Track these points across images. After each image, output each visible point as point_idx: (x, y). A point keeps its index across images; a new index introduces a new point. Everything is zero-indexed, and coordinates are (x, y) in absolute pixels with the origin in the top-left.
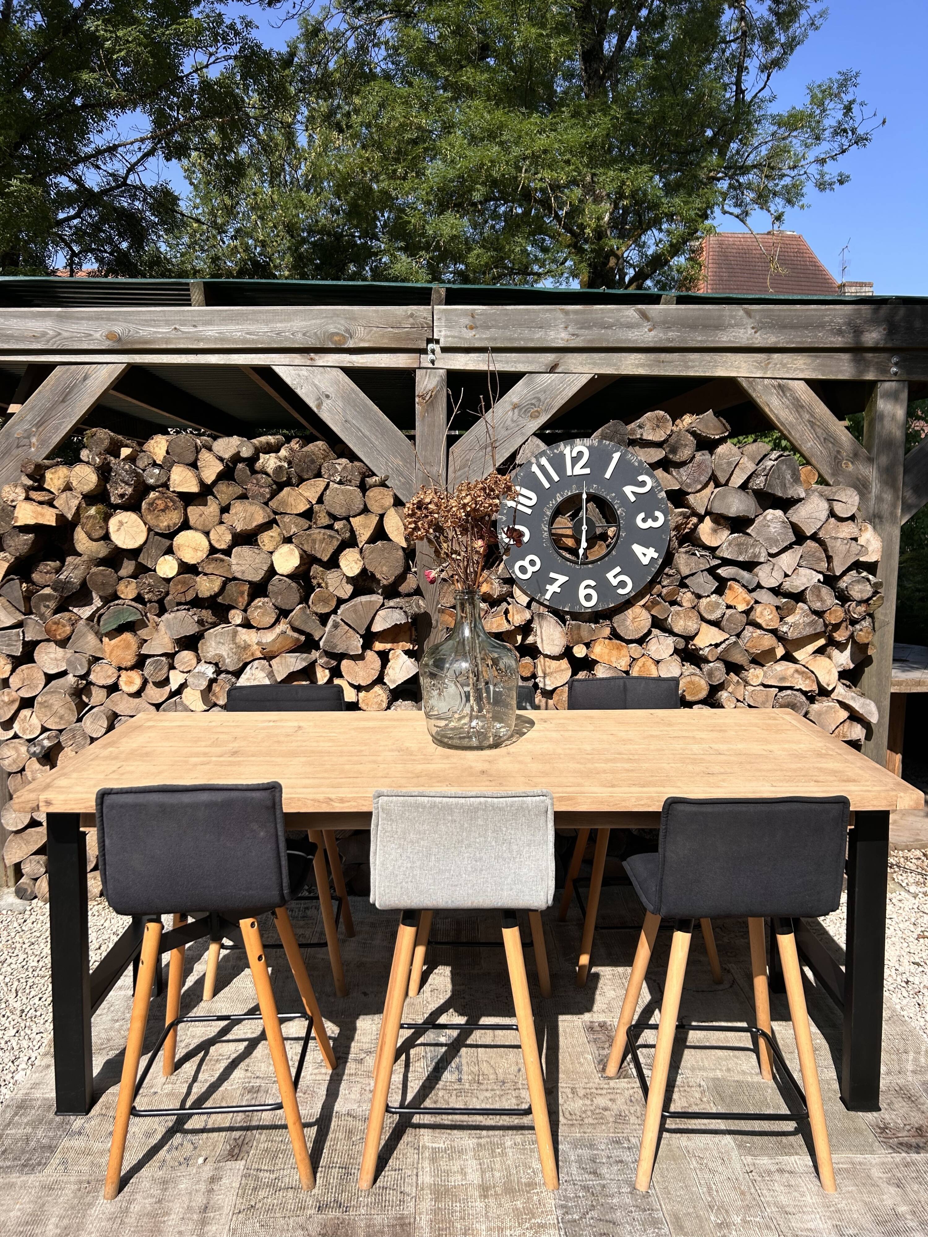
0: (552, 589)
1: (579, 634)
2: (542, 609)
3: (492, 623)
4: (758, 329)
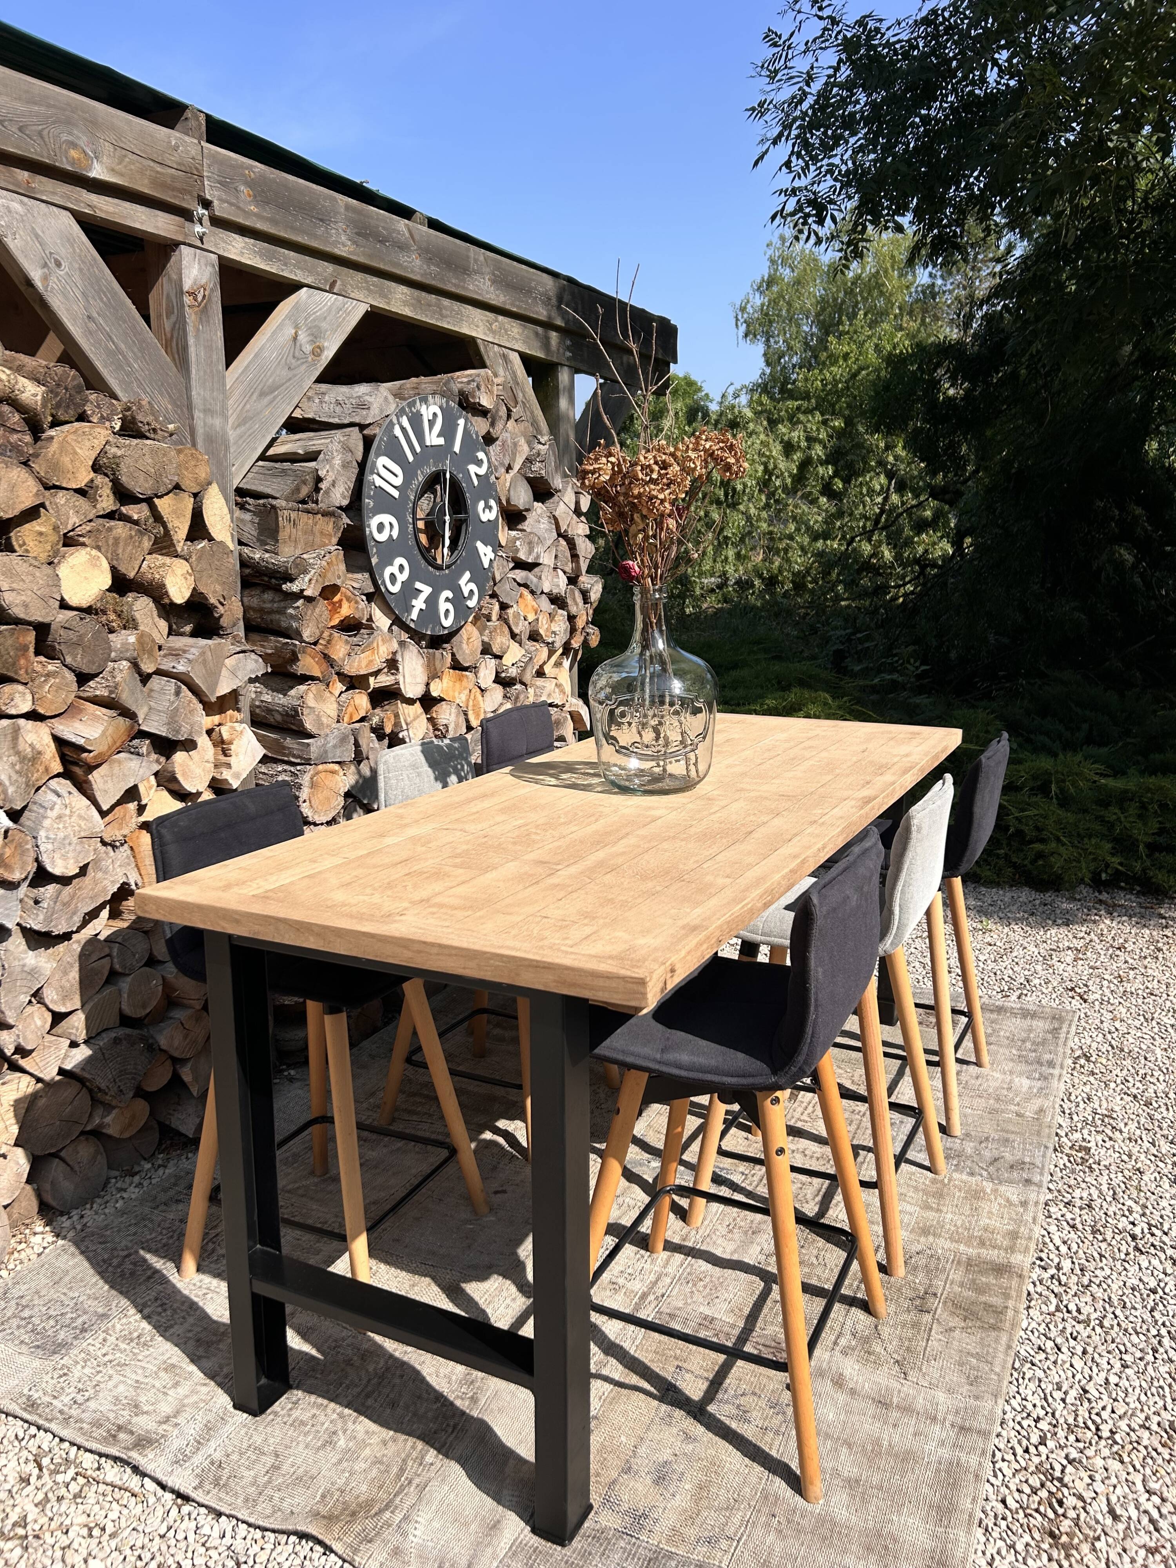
0: (419, 604)
1: (434, 665)
2: (404, 636)
3: (360, 662)
4: (493, 282)
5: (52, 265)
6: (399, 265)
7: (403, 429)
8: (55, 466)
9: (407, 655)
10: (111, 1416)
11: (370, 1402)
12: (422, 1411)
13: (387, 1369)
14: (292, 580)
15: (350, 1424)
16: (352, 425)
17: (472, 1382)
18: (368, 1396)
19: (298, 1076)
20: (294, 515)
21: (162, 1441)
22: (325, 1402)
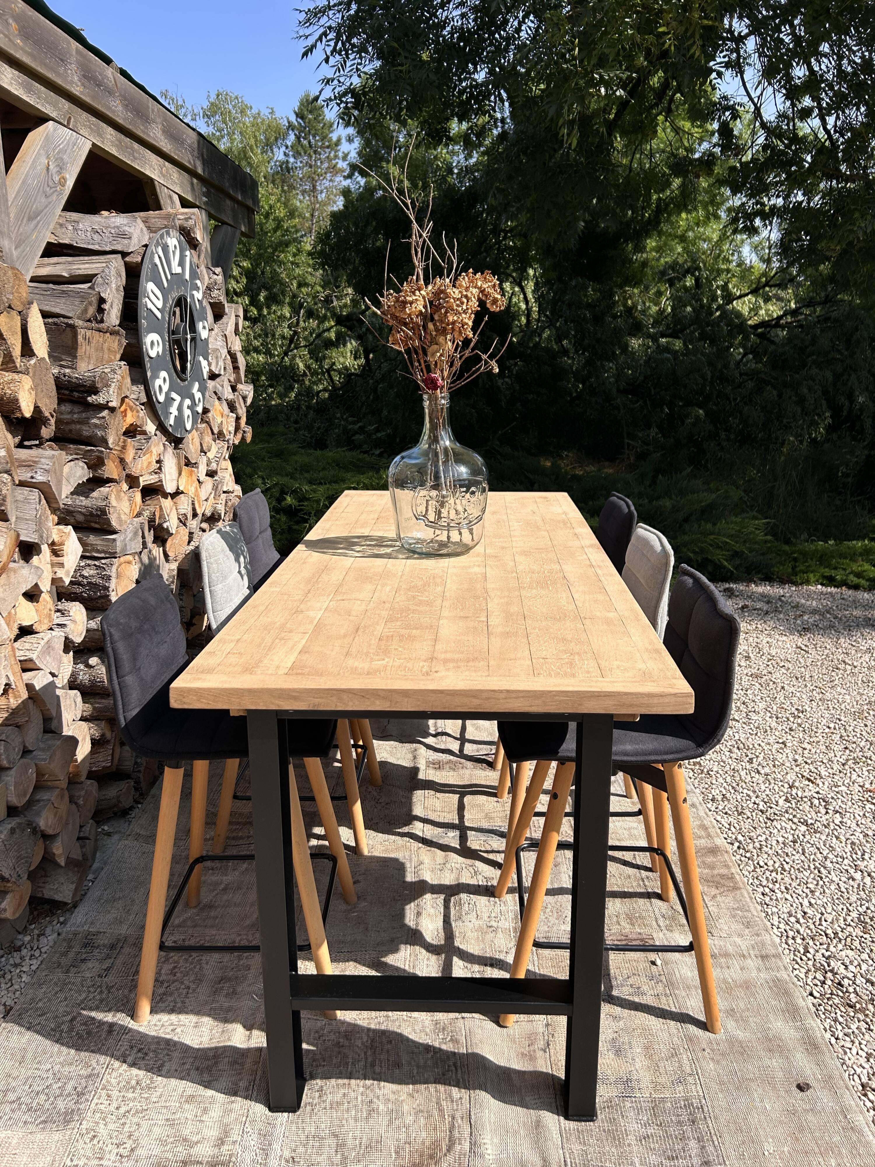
0: (174, 411)
2: (167, 441)
3: (142, 464)
4: (163, 131)
6: (109, 108)
7: (159, 257)
9: (167, 457)
10: (170, 1156)
11: (377, 1069)
12: (422, 1062)
13: (372, 1041)
14: (96, 393)
15: (377, 1091)
17: (444, 1029)
18: (373, 1065)
19: (111, 830)
20: (89, 333)
21: (233, 1159)
22: (346, 1081)
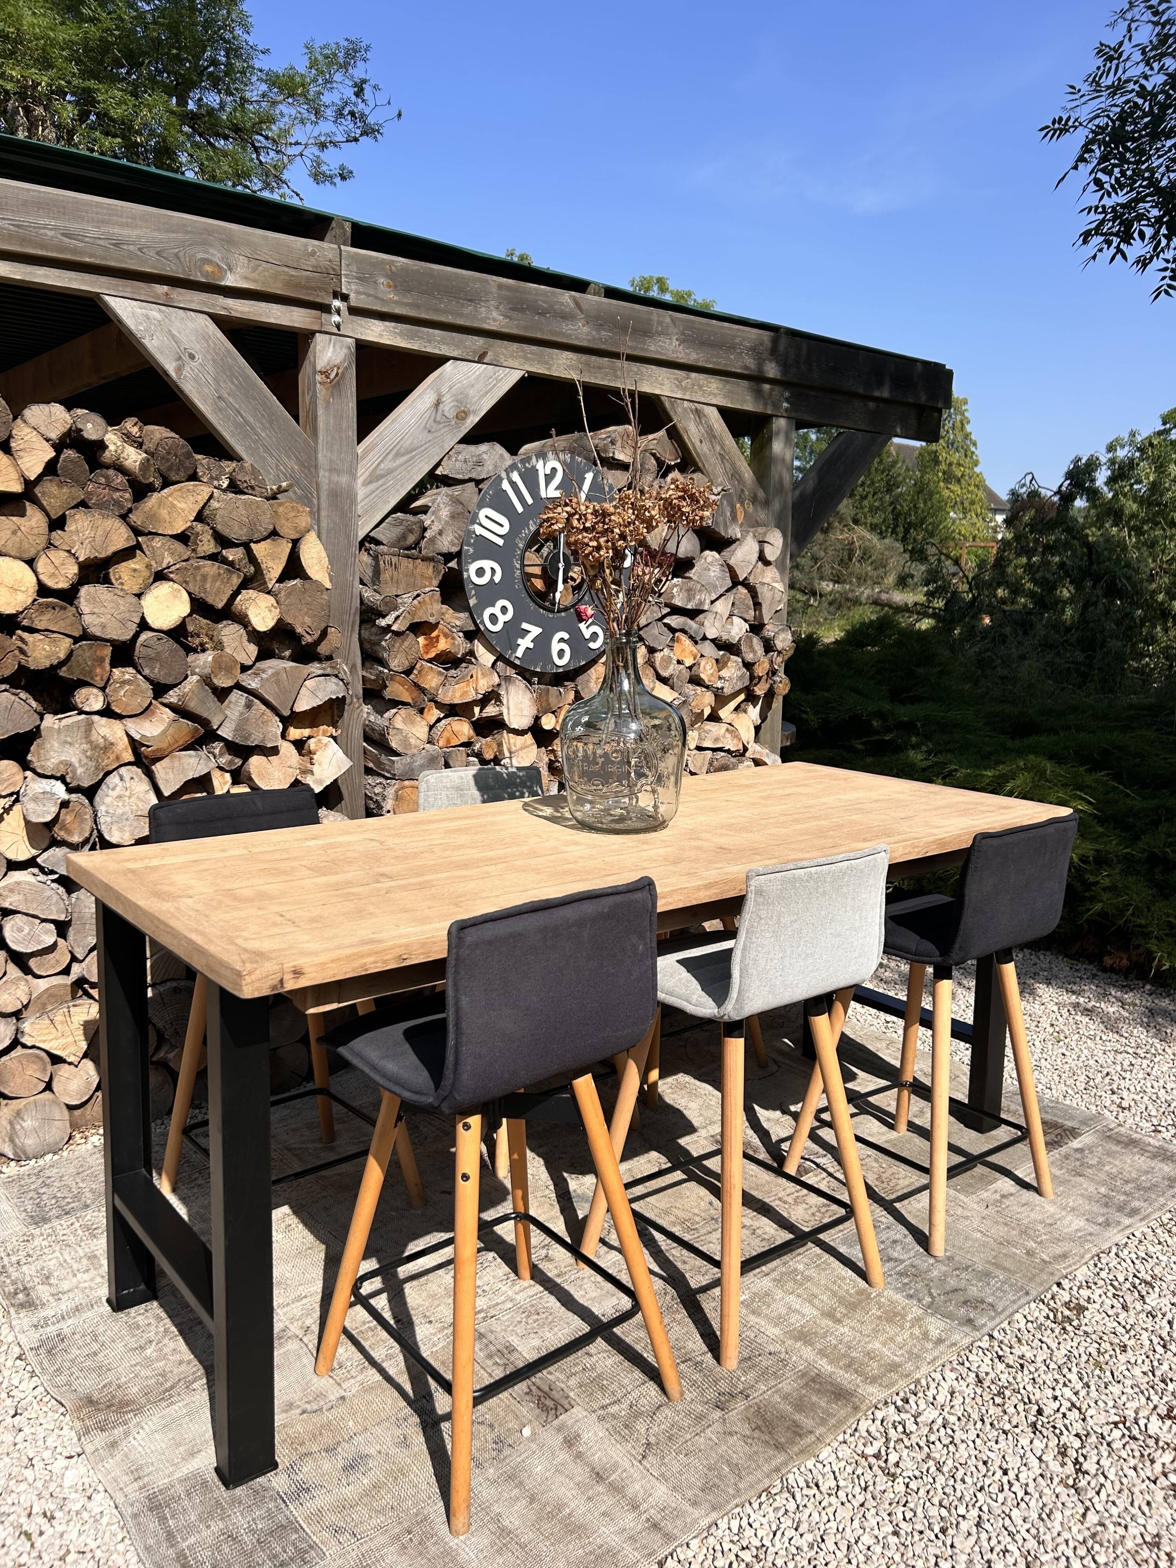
0: (525, 643)
1: (547, 700)
2: (510, 672)
3: (454, 691)
4: (682, 342)
5: (186, 358)
6: (564, 334)
7: (513, 484)
8: (153, 517)
9: (512, 689)
10: (27, 1279)
14: (384, 617)
15: (168, 1339)
16: (470, 480)
20: (394, 559)
21: (39, 1307)
22: (165, 1317)
